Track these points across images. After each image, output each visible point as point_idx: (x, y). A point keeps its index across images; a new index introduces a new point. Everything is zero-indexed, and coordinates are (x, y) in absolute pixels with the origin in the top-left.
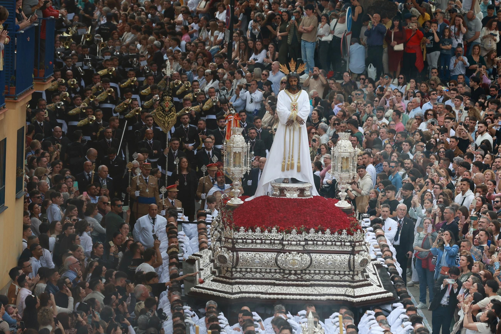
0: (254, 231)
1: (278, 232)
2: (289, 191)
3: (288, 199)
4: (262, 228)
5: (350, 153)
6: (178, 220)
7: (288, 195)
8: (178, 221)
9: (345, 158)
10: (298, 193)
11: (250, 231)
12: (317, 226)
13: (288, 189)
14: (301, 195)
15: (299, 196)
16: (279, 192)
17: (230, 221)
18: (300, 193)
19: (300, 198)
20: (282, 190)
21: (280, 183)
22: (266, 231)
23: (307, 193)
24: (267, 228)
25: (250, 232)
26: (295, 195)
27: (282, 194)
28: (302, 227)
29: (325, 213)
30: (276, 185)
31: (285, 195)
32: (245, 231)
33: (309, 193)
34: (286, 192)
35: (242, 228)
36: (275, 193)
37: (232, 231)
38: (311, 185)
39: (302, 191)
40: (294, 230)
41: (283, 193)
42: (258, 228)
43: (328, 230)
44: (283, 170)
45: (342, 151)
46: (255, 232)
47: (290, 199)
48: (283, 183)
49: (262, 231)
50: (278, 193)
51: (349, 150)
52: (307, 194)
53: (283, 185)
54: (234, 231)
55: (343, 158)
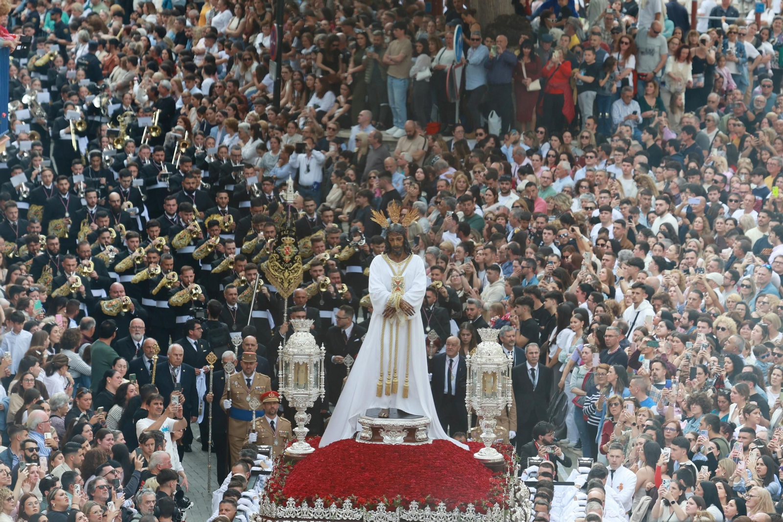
0: (311, 505)
1: (353, 507)
2: (388, 431)
3: (386, 446)
4: (327, 498)
5: (498, 365)
6: (254, 468)
7: (387, 440)
8: (253, 471)
9: (490, 373)
10: (404, 435)
11: (305, 504)
12: (424, 496)
13: (386, 429)
14: (410, 438)
15: (405, 440)
16: (370, 432)
17: (278, 485)
18: (408, 435)
19: (407, 444)
20: (376, 430)
21: (375, 417)
22: (334, 505)
23: (421, 435)
24: (336, 499)
25: (305, 507)
26: (399, 440)
27: (376, 437)
28: (397, 499)
29: (445, 472)
30: (366, 421)
31: (381, 439)
32: (297, 505)
33: (424, 436)
34: (383, 434)
35: (291, 499)
36: (363, 435)
37: (274, 504)
38: (427, 421)
39: (411, 432)
40: (381, 504)
41: (379, 434)
42: (319, 500)
43: (442, 504)
44: (379, 394)
45: (484, 360)
46: (313, 507)
47: (390, 446)
48: (380, 417)
49: (326, 506)
50: (368, 434)
51: (496, 361)
52: (420, 437)
53: (378, 422)
54: (277, 505)
55: (485, 373)
